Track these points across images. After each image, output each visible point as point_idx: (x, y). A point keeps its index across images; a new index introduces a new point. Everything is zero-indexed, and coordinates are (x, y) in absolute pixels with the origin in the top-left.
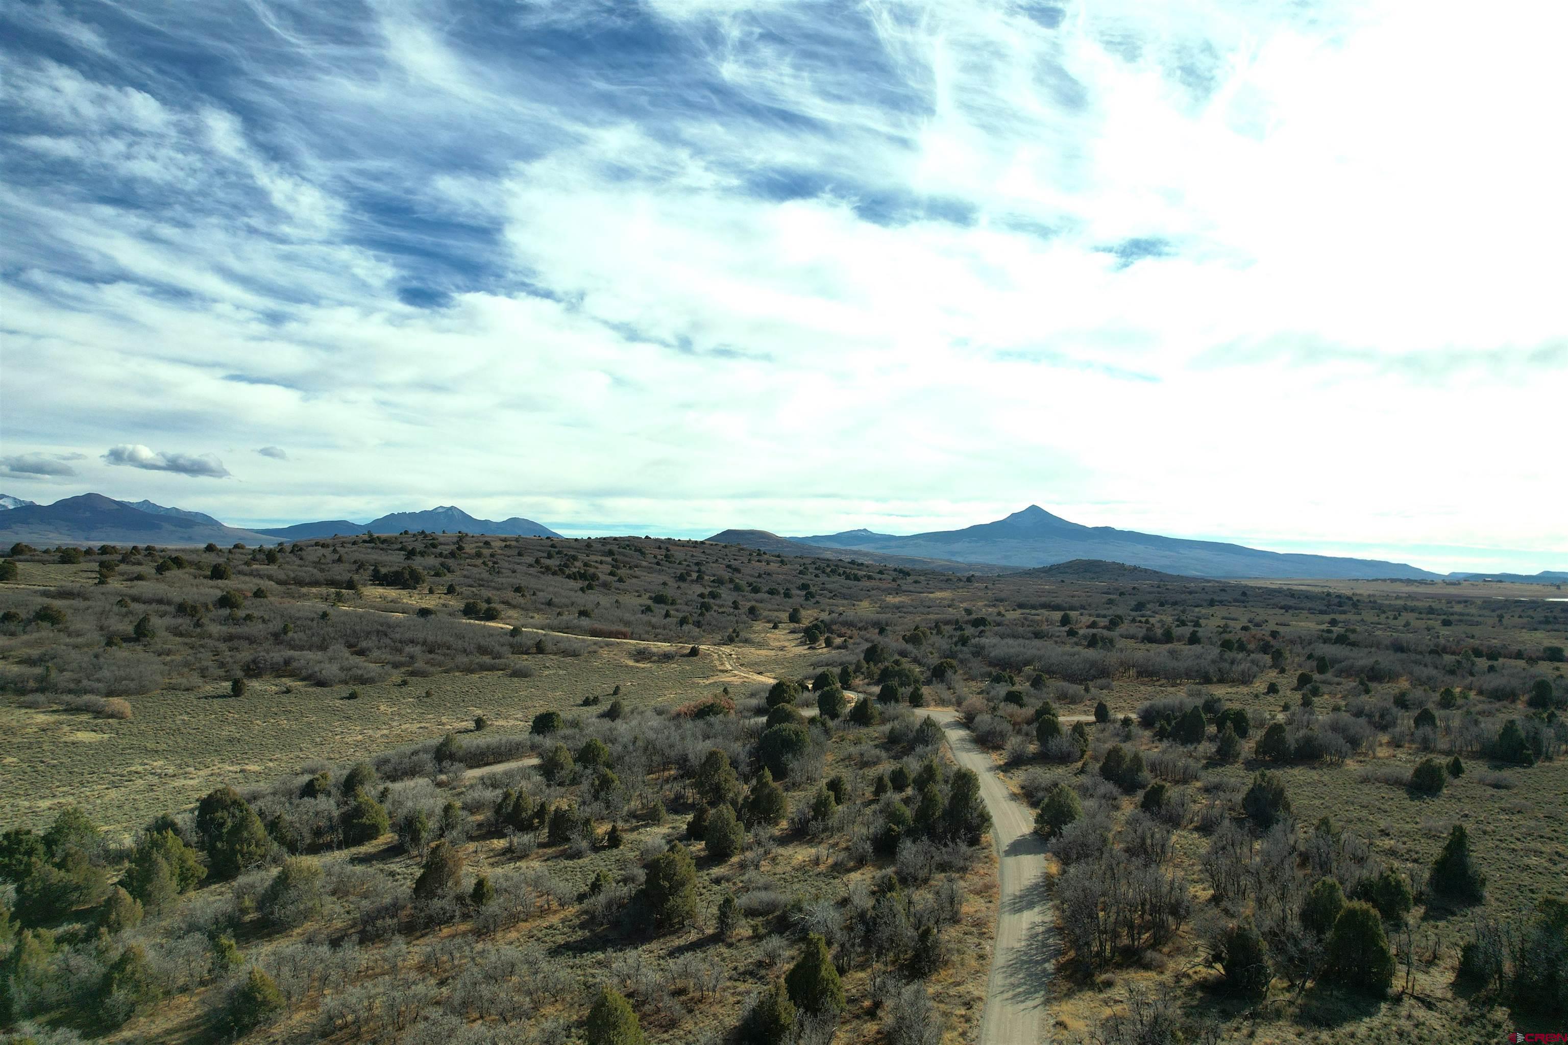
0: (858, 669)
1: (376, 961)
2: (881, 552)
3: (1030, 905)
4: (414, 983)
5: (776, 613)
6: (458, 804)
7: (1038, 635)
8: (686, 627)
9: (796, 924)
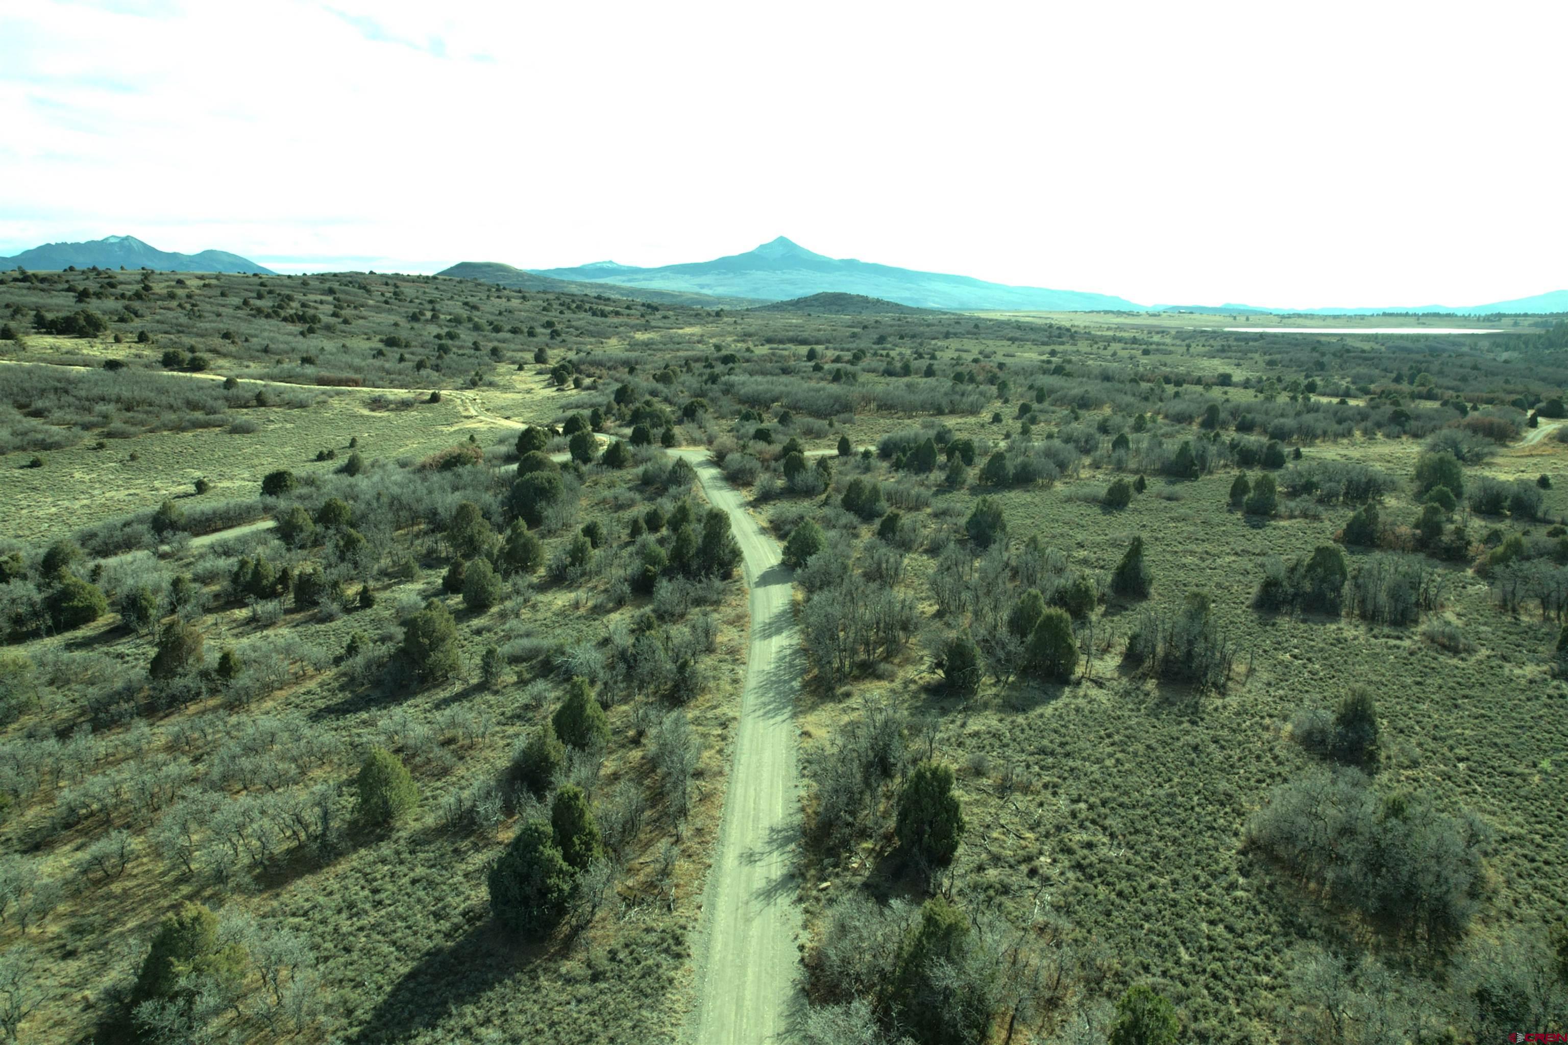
0: (609, 411)
1: (116, 747)
2: (629, 285)
3: (779, 631)
4: (164, 764)
5: (520, 354)
6: (188, 575)
7: (785, 371)
8: (423, 372)
9: (559, 667)
